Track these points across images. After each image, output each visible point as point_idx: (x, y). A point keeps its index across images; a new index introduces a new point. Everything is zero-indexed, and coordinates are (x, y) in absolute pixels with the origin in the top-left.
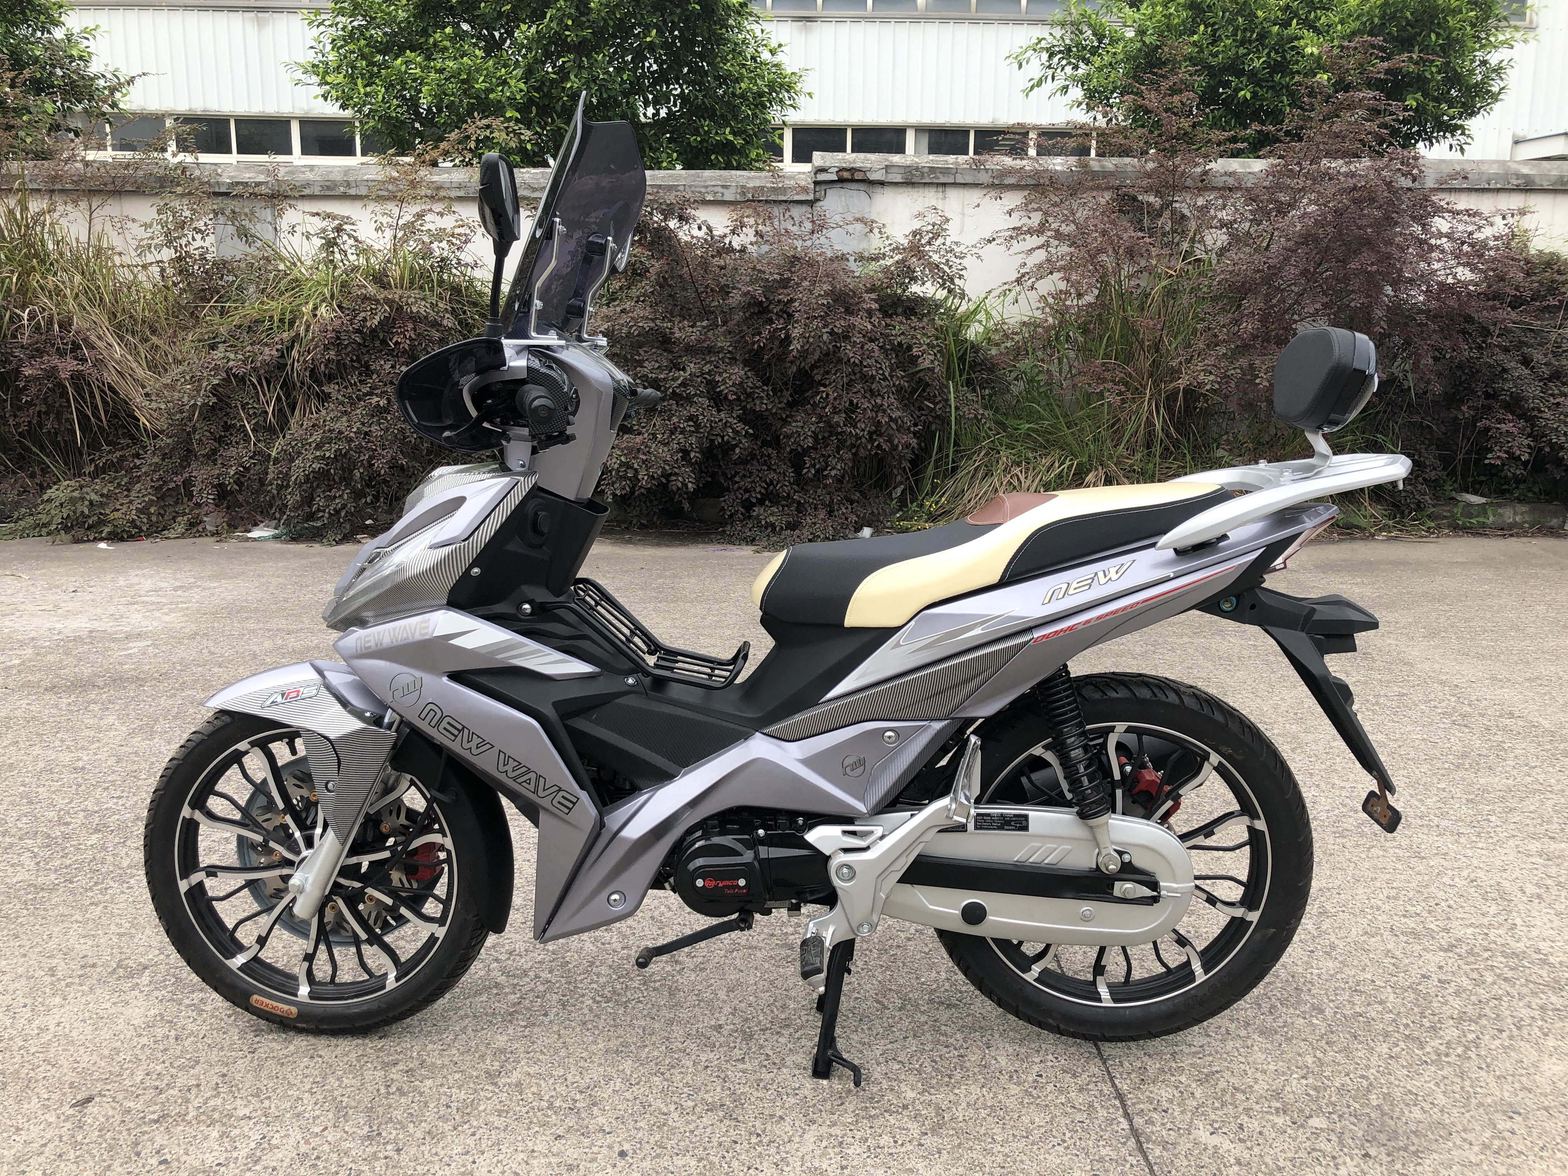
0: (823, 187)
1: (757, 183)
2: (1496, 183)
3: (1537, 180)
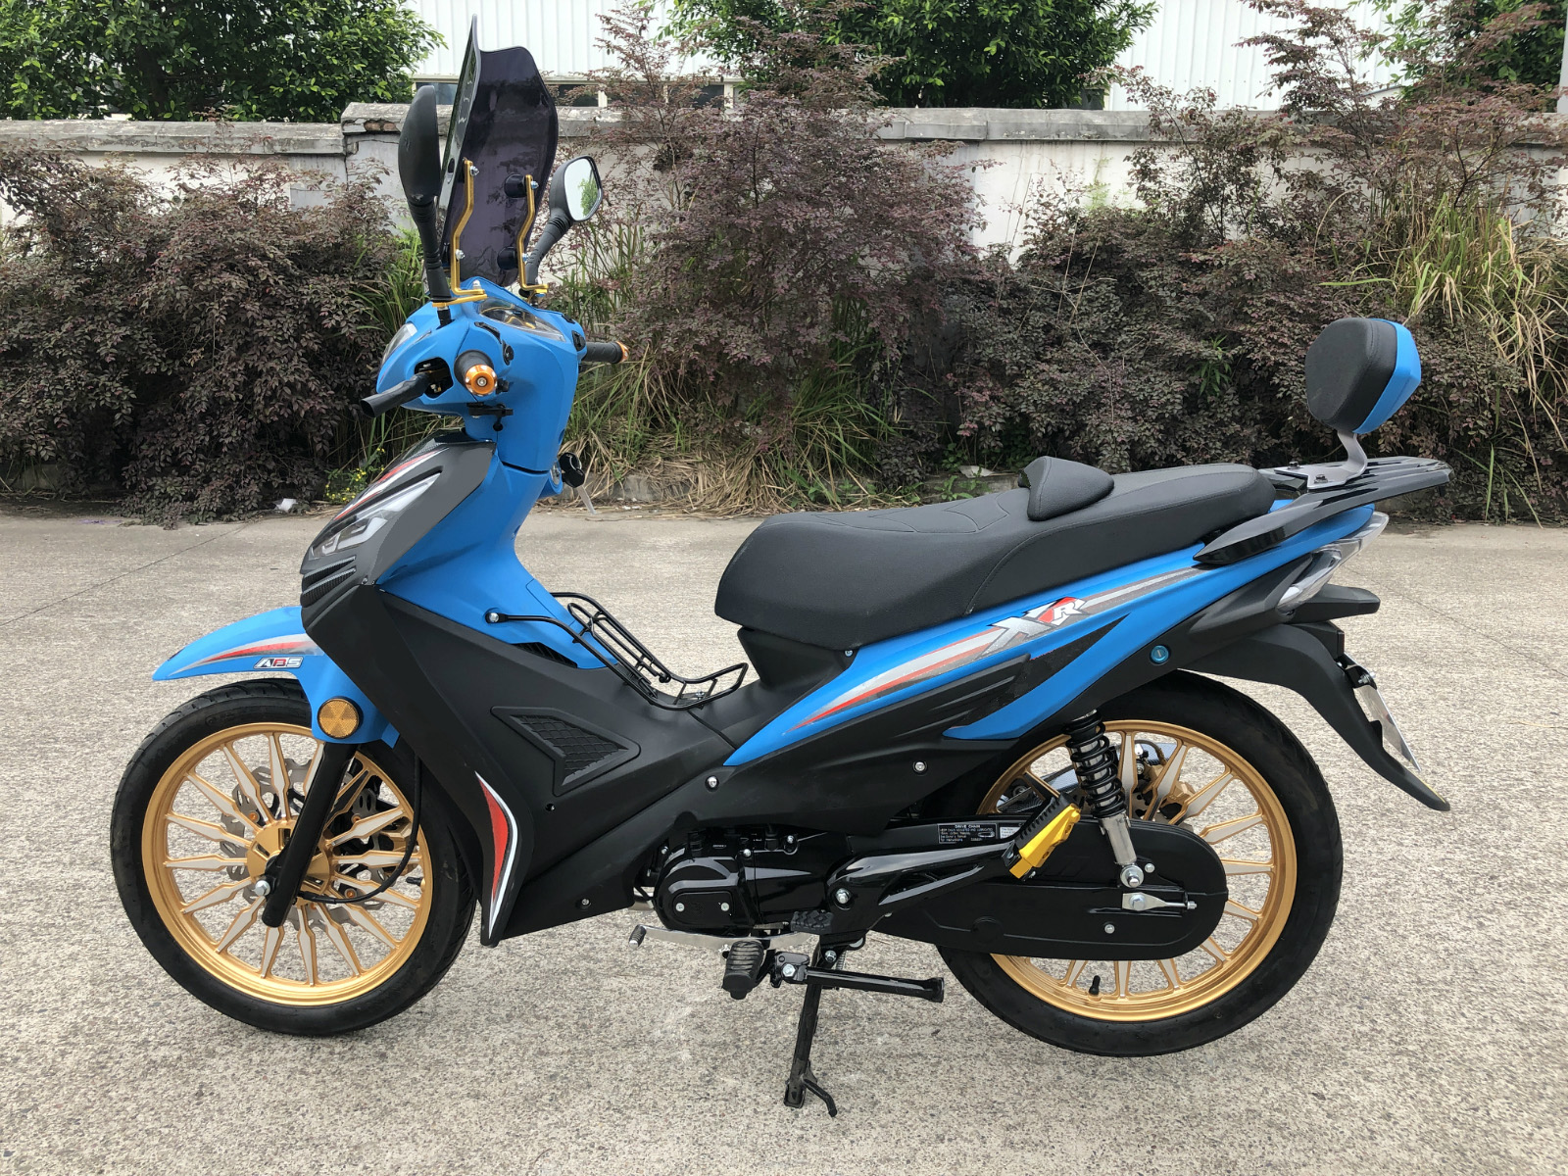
0: (355, 140)
1: (285, 135)
2: (1066, 135)
3: (1110, 131)
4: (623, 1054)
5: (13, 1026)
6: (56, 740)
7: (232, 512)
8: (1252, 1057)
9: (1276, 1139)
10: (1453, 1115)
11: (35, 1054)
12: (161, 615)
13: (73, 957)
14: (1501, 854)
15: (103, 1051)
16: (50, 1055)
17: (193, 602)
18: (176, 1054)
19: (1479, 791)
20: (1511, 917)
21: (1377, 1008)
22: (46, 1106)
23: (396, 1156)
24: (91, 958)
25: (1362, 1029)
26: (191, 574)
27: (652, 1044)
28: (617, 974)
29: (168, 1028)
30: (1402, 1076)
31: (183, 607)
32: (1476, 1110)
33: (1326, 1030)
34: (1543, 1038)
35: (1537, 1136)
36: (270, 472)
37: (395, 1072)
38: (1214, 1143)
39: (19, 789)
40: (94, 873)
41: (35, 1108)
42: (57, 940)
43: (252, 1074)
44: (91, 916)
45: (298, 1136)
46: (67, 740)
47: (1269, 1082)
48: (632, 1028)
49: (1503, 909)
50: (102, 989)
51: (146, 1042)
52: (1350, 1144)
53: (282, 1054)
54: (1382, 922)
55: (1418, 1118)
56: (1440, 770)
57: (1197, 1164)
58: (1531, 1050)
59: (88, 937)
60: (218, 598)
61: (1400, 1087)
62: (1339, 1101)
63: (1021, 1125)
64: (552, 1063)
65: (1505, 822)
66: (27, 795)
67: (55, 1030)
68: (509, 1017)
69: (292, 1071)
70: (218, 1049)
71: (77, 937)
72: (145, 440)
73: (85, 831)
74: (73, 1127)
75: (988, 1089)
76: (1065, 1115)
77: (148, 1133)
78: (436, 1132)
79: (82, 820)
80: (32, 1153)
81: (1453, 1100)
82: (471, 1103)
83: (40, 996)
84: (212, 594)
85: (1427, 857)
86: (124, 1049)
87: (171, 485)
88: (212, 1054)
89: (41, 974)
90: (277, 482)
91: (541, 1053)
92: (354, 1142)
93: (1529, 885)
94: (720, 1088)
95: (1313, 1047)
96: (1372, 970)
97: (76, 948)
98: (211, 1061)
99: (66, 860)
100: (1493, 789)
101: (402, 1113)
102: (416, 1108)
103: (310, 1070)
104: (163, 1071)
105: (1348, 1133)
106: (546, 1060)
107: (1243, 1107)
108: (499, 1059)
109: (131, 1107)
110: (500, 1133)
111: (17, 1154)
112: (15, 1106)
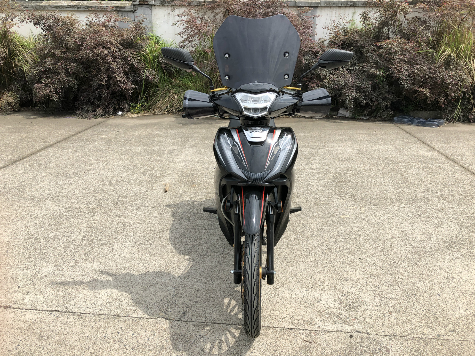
0: (136, 6)
2: (344, 4)
3: (357, 3)
4: (204, 245)
5: (71, 236)
6: (69, 175)
7: (105, 115)
8: (347, 251)
9: (347, 266)
10: (389, 263)
11: (76, 241)
12: (90, 143)
13: (81, 223)
14: (424, 210)
15: (90, 241)
16: (80, 241)
17: (98, 140)
18: (107, 242)
19: (425, 195)
20: (421, 224)
21: (380, 243)
22: (80, 251)
23: (155, 262)
24: (85, 223)
25: (375, 246)
26: (96, 133)
27: (211, 243)
28: (204, 229)
29: (104, 237)
30: (381, 256)
31: (95, 142)
32: (395, 263)
33: (367, 246)
34: (417, 249)
35: (407, 268)
36: (115, 104)
37: (154, 248)
38: (333, 267)
39: (63, 186)
40: (83, 205)
41: (78, 251)
42: (77, 219)
43: (123, 247)
44: (84, 214)
45: (134, 258)
46: (72, 175)
47: (349, 256)
48: (206, 240)
49: (419, 222)
50: (89, 229)
51: (100, 240)
52: (364, 268)
53: (129, 243)
54: (388, 224)
55: (381, 264)
56: (417, 190)
57: (328, 271)
58: (413, 252)
59: (84, 218)
60: (104, 139)
61: (379, 258)
62: (364, 260)
63: (291, 262)
64: (188, 247)
65: (429, 202)
66: (65, 187)
67: (80, 237)
68: (179, 237)
69: (132, 246)
70: (115, 242)
71: (82, 218)
72: (81, 95)
73: (80, 196)
74: (87, 255)
75: (285, 255)
76: (301, 260)
77: (103, 256)
78: (163, 259)
79: (78, 193)
80: (79, 260)
81: (390, 260)
82: (171, 254)
83: (75, 230)
84: (102, 138)
85: (405, 210)
86: (95, 241)
87: (89, 108)
88: (114, 243)
89: (75, 225)
90: (117, 107)
91: (186, 244)
92: (146, 260)
93: (428, 217)
94: (225, 252)
95: (362, 249)
96: (382, 234)
97: (82, 221)
98: (114, 244)
99: (76, 202)
100: (429, 195)
101: (156, 255)
102: (159, 254)
103: (136, 246)
104: (104, 245)
105: (364, 266)
106: (187, 246)
107: (342, 260)
108: (176, 245)
109: (98, 252)
110: (177, 259)
111: (75, 260)
112: (74, 251)
